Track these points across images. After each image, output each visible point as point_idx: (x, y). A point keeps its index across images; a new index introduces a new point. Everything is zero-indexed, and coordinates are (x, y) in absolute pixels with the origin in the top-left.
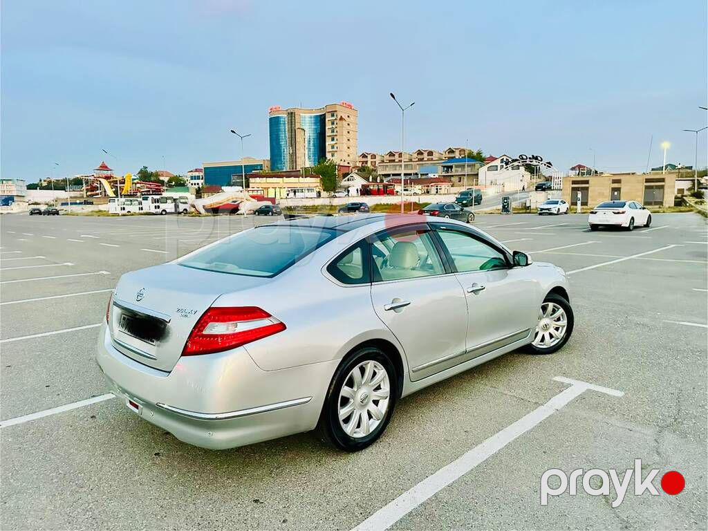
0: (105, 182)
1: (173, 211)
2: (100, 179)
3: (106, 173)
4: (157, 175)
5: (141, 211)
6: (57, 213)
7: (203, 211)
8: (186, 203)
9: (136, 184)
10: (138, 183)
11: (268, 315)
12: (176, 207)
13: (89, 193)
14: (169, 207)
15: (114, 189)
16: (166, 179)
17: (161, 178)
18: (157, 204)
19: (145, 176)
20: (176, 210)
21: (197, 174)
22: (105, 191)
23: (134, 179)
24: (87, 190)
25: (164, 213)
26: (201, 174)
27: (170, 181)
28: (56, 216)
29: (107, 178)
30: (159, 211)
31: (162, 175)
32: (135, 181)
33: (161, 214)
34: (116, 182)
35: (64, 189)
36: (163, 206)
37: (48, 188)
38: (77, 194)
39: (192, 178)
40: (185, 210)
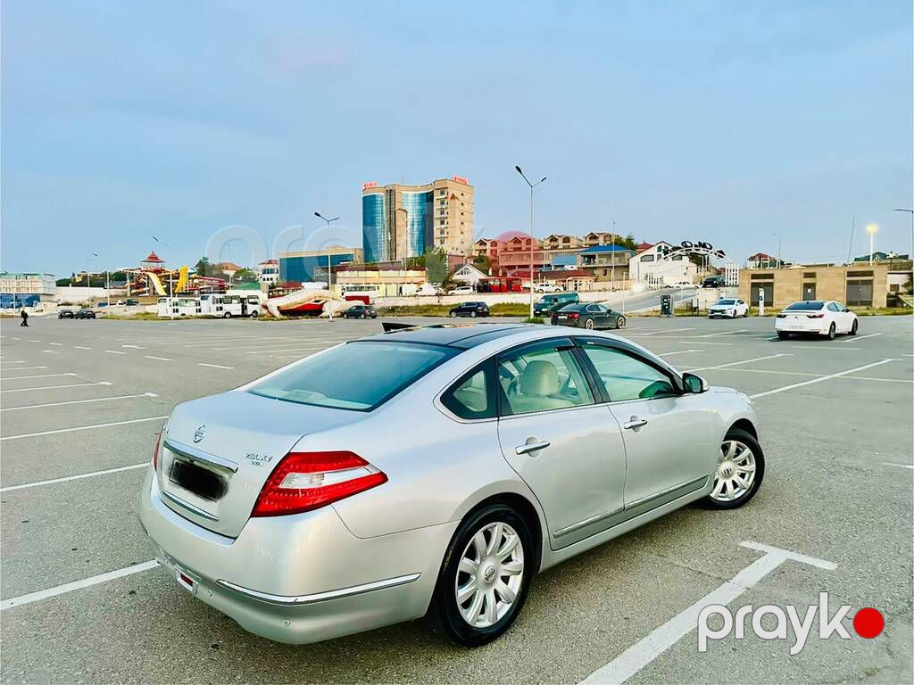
0: (154, 277)
1: (240, 313)
2: (148, 273)
3: (155, 265)
4: (222, 267)
5: (199, 314)
6: (93, 315)
7: (277, 314)
8: (256, 303)
9: (193, 279)
10: (196, 278)
11: (365, 463)
12: (244, 308)
13: (134, 291)
14: (235, 308)
15: (165, 286)
16: (231, 273)
17: (226, 272)
18: (219, 305)
19: (203, 269)
20: (243, 312)
21: (270, 266)
22: (154, 289)
23: (190, 274)
24: (132, 287)
25: (228, 316)
26: (276, 267)
27: (236, 276)
28: (92, 319)
29: (157, 272)
30: (222, 313)
31: (227, 268)
32: (193, 276)
33: (224, 317)
34: (168, 277)
35: (102, 285)
36: (227, 307)
37: (82, 284)
38: (119, 292)
39: (265, 272)
40: (255, 312)
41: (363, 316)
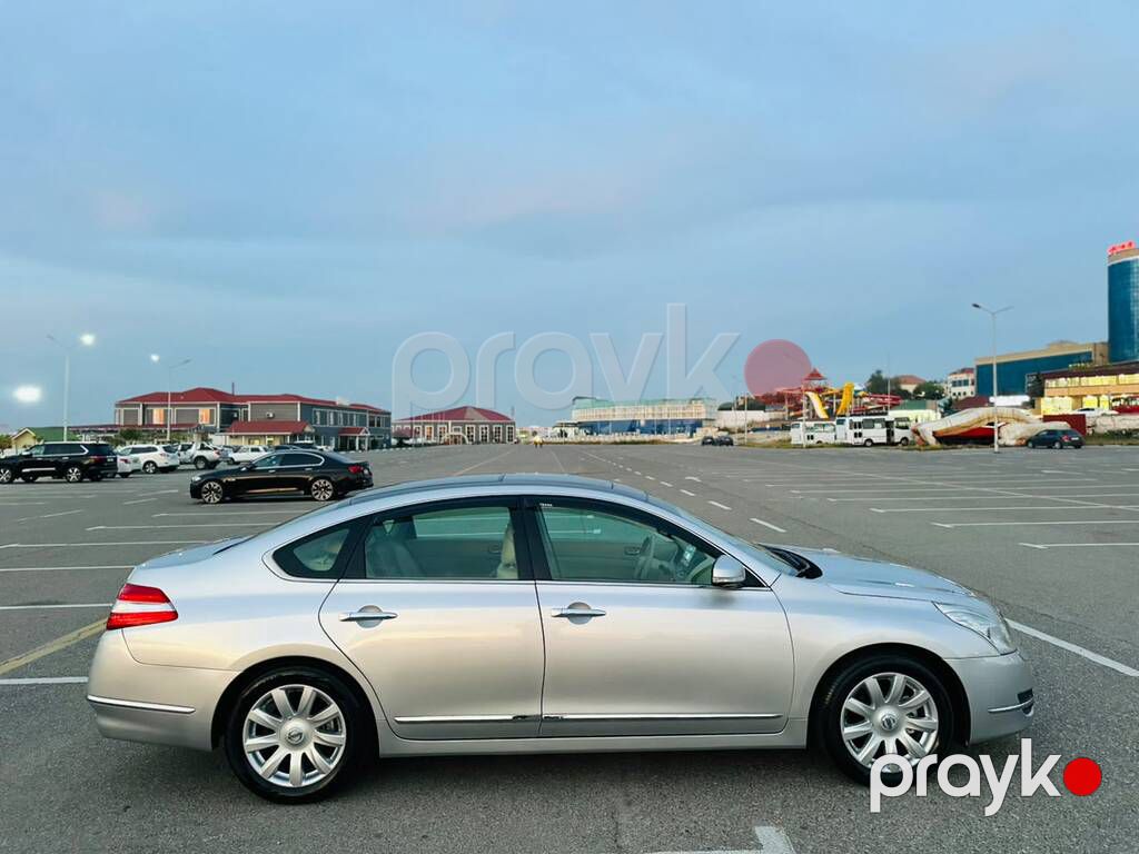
0: (814, 398)
1: (884, 440)
2: (810, 394)
3: (816, 383)
4: (897, 382)
6: (730, 443)
7: (932, 441)
8: (906, 428)
9: (861, 398)
10: (864, 396)
11: (167, 600)
12: (890, 434)
13: (792, 414)
14: (878, 434)
15: (827, 407)
16: (910, 388)
17: (904, 387)
18: (858, 431)
19: (877, 385)
20: (889, 439)
21: (963, 377)
22: (814, 411)
23: (857, 391)
24: (790, 409)
25: (869, 444)
26: (971, 377)
27: (917, 391)
28: (730, 447)
29: (818, 390)
30: (860, 440)
31: (905, 382)
32: (861, 394)
33: (864, 445)
34: (831, 396)
35: (762, 408)
36: (867, 433)
37: (741, 408)
38: (778, 415)
39: (955, 384)
40: (905, 438)
41: (1057, 445)
